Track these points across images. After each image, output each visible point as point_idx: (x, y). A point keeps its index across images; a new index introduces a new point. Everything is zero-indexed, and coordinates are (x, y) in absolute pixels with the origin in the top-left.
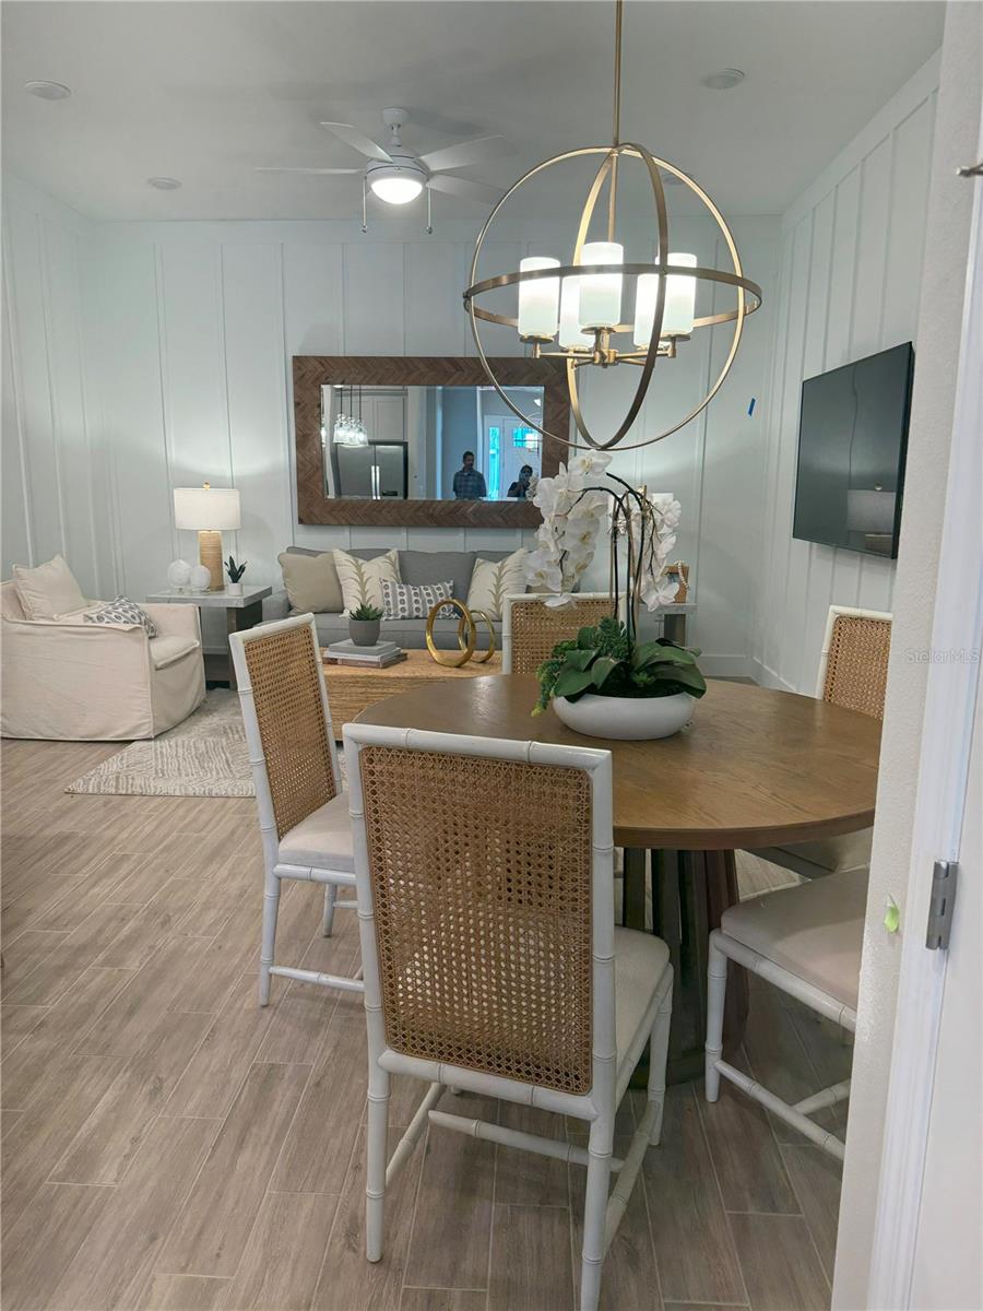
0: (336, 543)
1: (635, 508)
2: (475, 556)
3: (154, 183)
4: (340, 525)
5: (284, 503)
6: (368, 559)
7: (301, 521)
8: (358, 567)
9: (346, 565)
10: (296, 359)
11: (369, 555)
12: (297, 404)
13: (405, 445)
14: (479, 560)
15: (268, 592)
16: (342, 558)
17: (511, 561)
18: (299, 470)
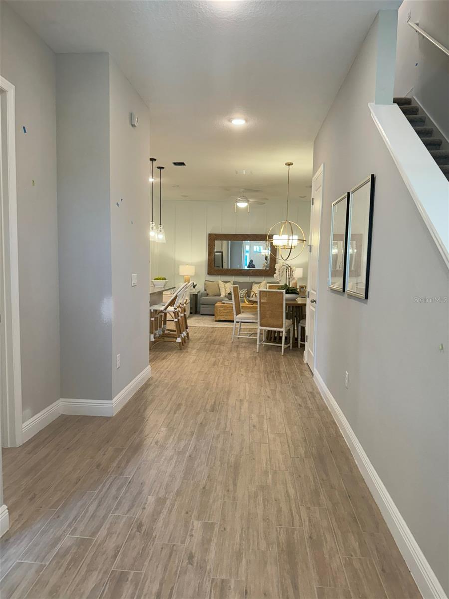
0: (219, 280)
1: (290, 268)
2: (253, 282)
3: (182, 196)
4: (218, 275)
5: (204, 269)
6: (226, 283)
7: (208, 274)
8: (224, 285)
9: (221, 284)
10: (209, 234)
11: (226, 282)
12: (209, 245)
13: (222, 252)
14: (254, 284)
15: (199, 291)
16: (220, 282)
17: (262, 284)
18: (208, 261)
